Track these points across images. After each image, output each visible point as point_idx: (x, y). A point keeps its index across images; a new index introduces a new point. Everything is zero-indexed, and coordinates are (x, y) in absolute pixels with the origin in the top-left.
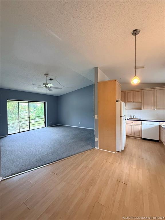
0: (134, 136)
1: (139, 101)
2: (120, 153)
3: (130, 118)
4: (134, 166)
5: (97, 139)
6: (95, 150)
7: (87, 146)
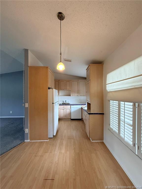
0: (65, 118)
1: (69, 89)
2: (52, 139)
3: (62, 103)
4: (63, 151)
5: (27, 131)
6: (25, 143)
7: (14, 141)
